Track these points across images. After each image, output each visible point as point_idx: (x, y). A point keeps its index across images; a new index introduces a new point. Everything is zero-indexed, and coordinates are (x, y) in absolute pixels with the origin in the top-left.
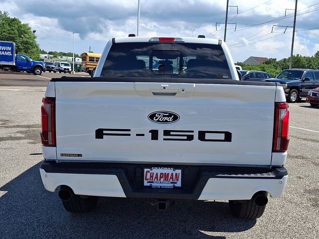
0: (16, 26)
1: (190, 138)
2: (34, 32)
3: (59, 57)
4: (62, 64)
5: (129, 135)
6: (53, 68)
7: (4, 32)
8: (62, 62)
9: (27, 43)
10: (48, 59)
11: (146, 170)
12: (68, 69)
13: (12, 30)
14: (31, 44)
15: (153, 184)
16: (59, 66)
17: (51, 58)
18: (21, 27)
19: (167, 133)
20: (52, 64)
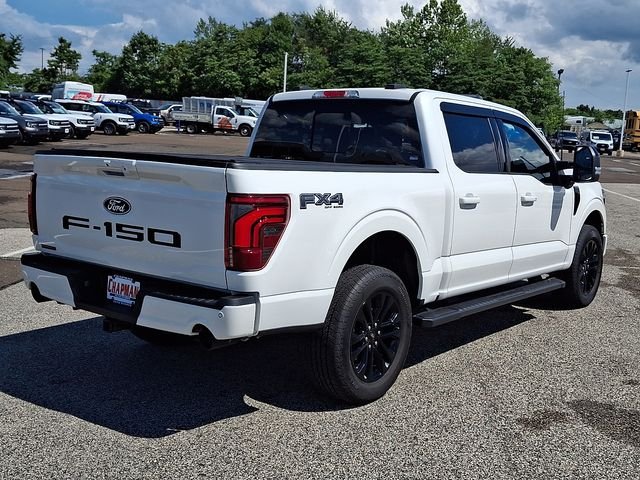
0: (523, 64)
1: (140, 237)
2: (560, 72)
3: (607, 123)
4: (594, 135)
5: (87, 226)
6: (574, 143)
7: (499, 76)
8: (597, 132)
9: (540, 95)
10: (584, 125)
11: (110, 277)
12: (606, 146)
13: (515, 71)
14: (548, 98)
15: (116, 298)
16: (588, 139)
17: (590, 123)
18: (532, 65)
19: (119, 227)
20: (574, 135)
